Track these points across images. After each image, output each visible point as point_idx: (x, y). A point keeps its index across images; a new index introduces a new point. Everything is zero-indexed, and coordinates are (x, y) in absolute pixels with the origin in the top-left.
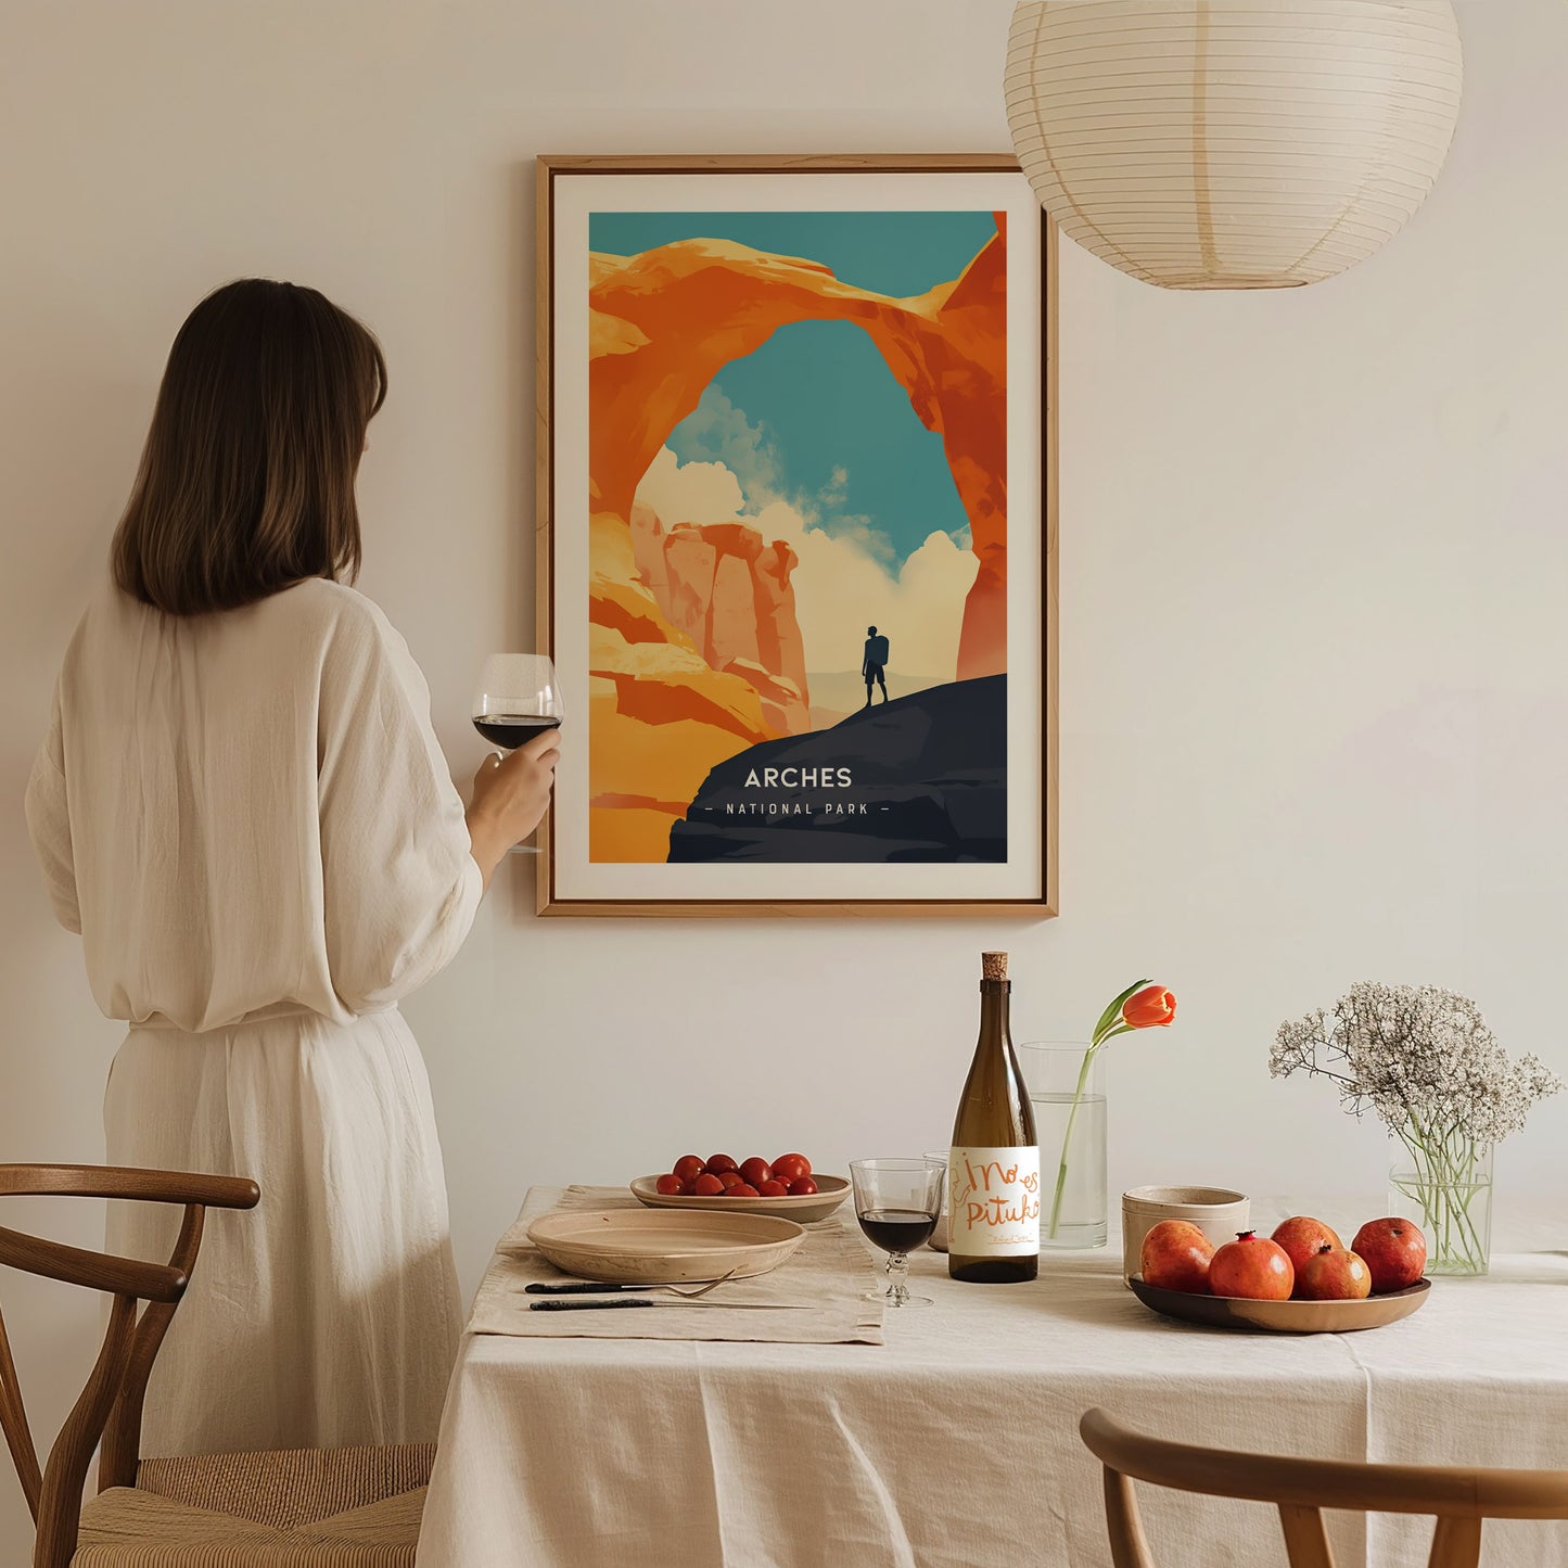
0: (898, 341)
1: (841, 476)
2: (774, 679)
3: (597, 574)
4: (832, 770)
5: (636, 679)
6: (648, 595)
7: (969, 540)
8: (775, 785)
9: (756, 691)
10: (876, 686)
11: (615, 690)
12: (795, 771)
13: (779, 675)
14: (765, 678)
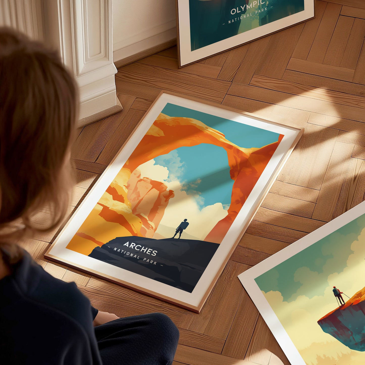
0: (235, 157)
2: (149, 222)
3: (115, 181)
4: (152, 250)
5: (109, 209)
6: (126, 191)
7: (228, 208)
8: (132, 248)
9: (142, 223)
10: (178, 234)
11: (102, 209)
12: (141, 246)
13: (151, 221)
14: (147, 221)
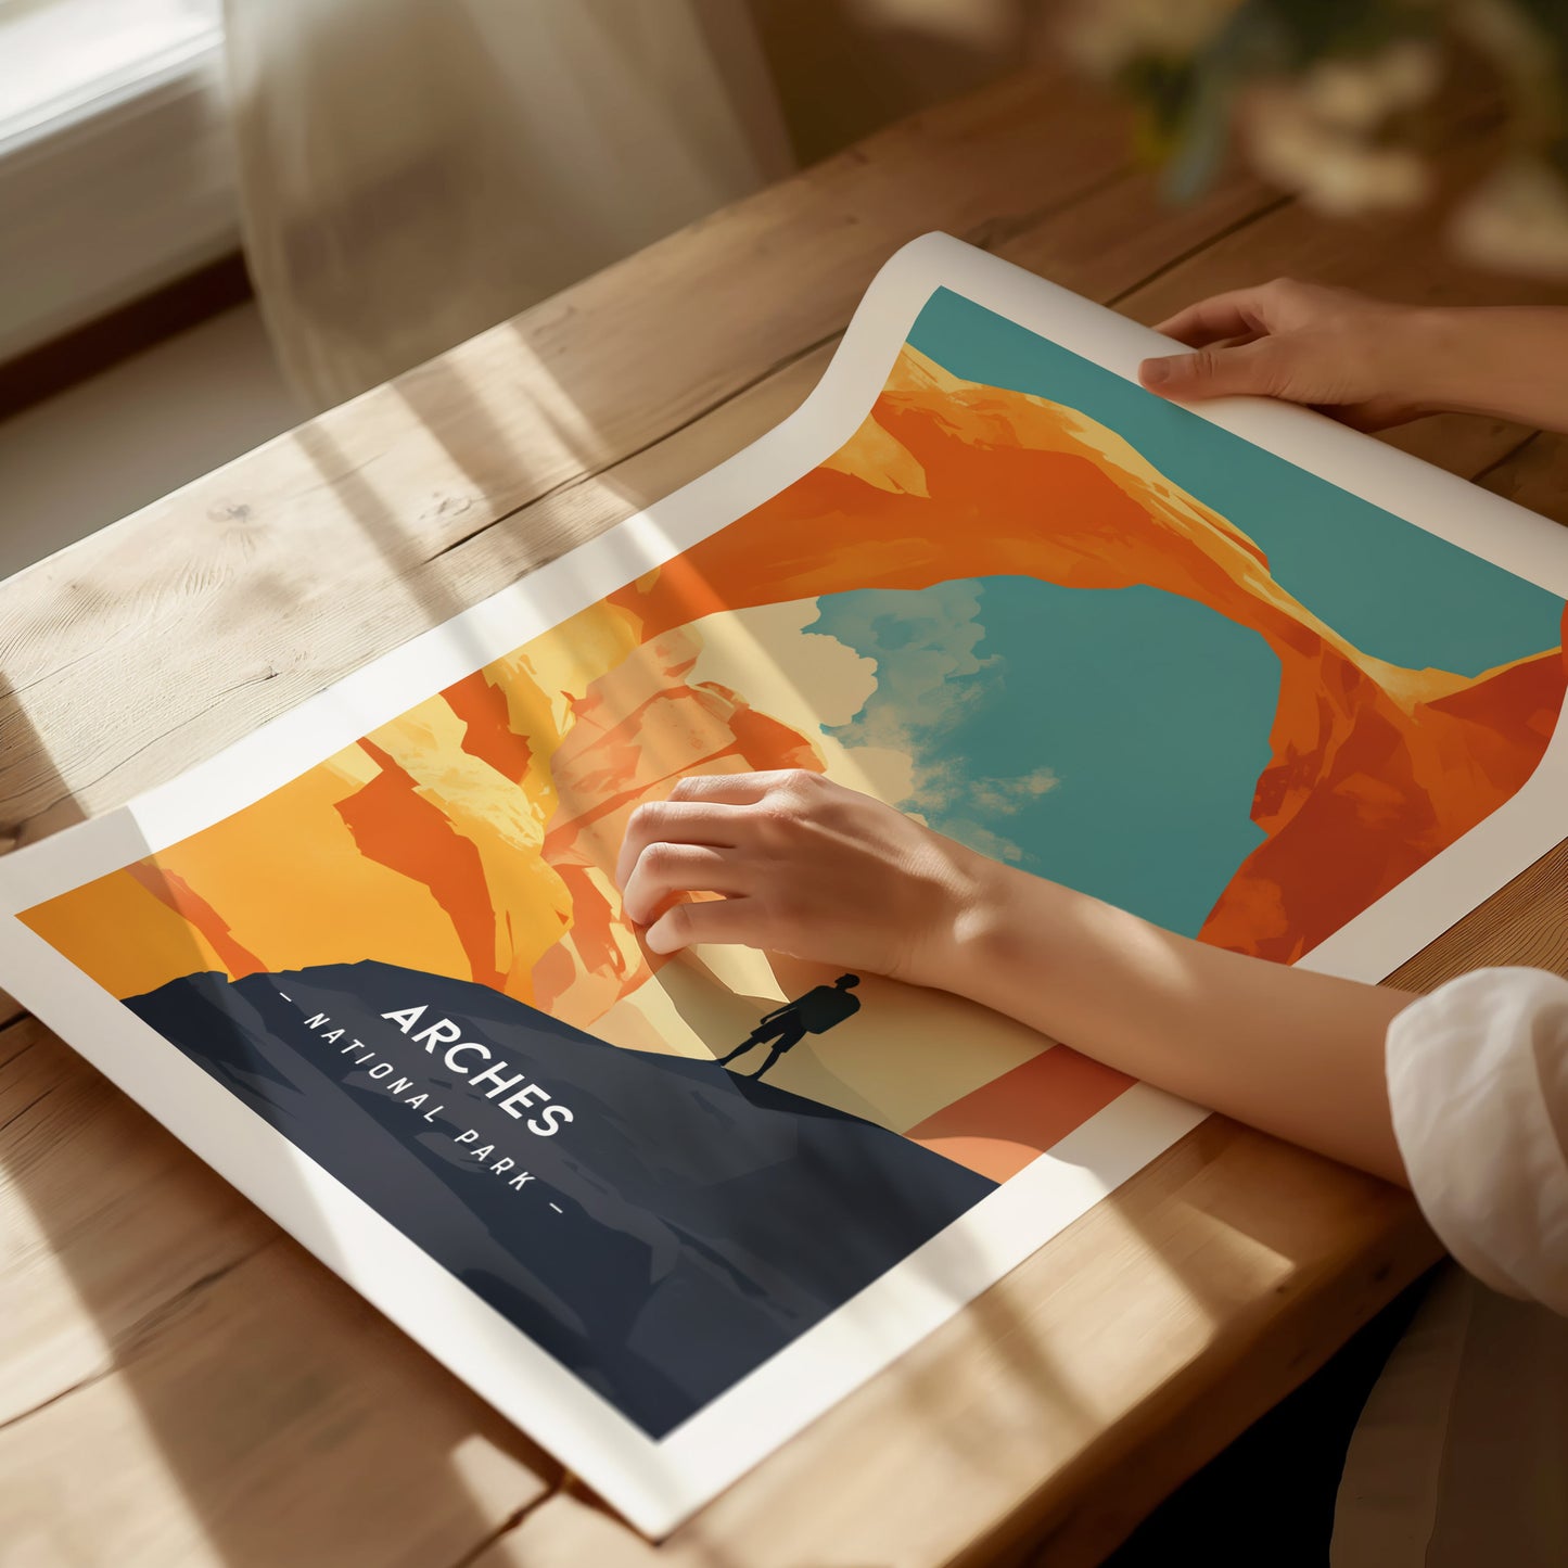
1: (1040, 784)
